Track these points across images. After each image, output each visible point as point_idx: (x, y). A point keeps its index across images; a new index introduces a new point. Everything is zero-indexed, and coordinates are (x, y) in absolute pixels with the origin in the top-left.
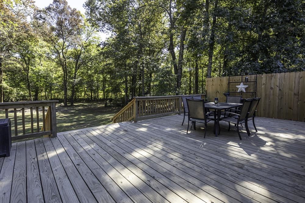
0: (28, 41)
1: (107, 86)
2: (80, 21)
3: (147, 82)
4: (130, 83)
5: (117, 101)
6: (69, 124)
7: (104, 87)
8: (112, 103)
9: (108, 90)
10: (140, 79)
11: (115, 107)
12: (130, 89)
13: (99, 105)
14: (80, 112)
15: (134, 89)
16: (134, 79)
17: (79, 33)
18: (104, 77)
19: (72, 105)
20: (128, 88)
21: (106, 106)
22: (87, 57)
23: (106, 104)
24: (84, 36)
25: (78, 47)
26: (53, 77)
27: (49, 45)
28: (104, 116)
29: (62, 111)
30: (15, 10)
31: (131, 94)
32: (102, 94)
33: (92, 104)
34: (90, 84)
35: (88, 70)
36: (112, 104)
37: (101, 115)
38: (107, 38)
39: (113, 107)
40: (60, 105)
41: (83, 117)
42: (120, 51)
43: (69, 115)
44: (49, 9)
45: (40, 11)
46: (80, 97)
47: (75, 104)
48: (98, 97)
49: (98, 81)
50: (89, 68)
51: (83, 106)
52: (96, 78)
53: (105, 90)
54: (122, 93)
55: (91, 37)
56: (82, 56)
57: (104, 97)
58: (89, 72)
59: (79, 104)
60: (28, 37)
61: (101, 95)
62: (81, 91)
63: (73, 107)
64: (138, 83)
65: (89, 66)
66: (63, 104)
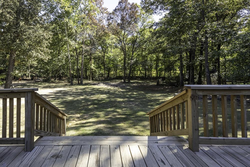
0: (105, 37)
1: (160, 65)
2: (137, 12)
3: (213, 57)
4: (187, 60)
5: (170, 80)
6: (122, 100)
7: (157, 66)
8: (164, 81)
9: (161, 68)
10: (201, 54)
11: (168, 86)
12: (187, 67)
13: (151, 83)
14: (134, 89)
15: (193, 67)
16: (192, 55)
17: (136, 22)
18: (157, 57)
19: (129, 82)
20: (184, 66)
21: (158, 84)
22: (142, 40)
23: (158, 82)
24: (140, 24)
25: (134, 33)
26: (118, 60)
27: (116, 37)
28: (154, 95)
29: (121, 87)
30: (98, 18)
31: (187, 73)
32: (155, 72)
33: (145, 82)
34: (144, 64)
35: (142, 51)
36: (164, 83)
37: (152, 94)
38: (160, 19)
39: (166, 86)
40: (121, 82)
41: (135, 93)
42: (173, 26)
43: (125, 90)
44: (115, 10)
45: (110, 14)
46: (136, 75)
47: (131, 81)
48: (151, 75)
49: (151, 60)
50: (144, 49)
51: (137, 83)
52: (149, 58)
53: (158, 69)
54: (177, 72)
55: (146, 23)
56: (138, 40)
57: (157, 75)
58: (144, 53)
59: (135, 81)
60: (104, 34)
61: (154, 74)
62: (137, 70)
63: (130, 84)
64: (198, 59)
65: (143, 48)
66: (123, 81)
